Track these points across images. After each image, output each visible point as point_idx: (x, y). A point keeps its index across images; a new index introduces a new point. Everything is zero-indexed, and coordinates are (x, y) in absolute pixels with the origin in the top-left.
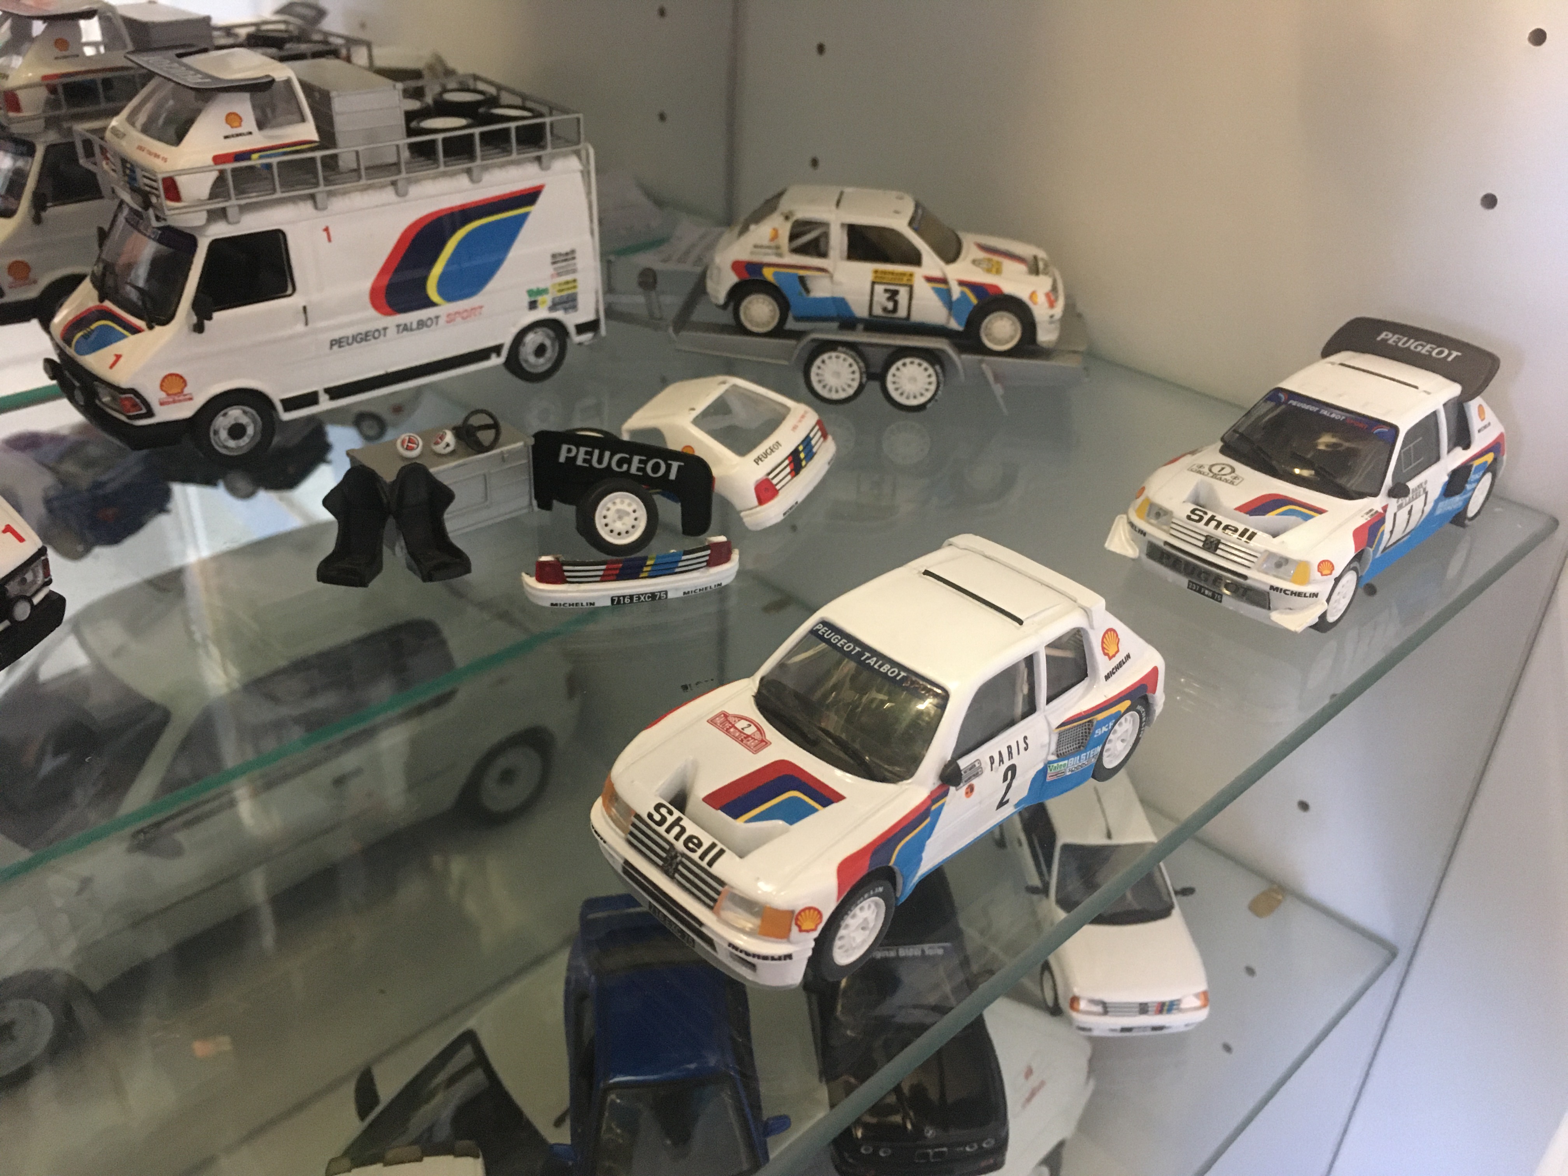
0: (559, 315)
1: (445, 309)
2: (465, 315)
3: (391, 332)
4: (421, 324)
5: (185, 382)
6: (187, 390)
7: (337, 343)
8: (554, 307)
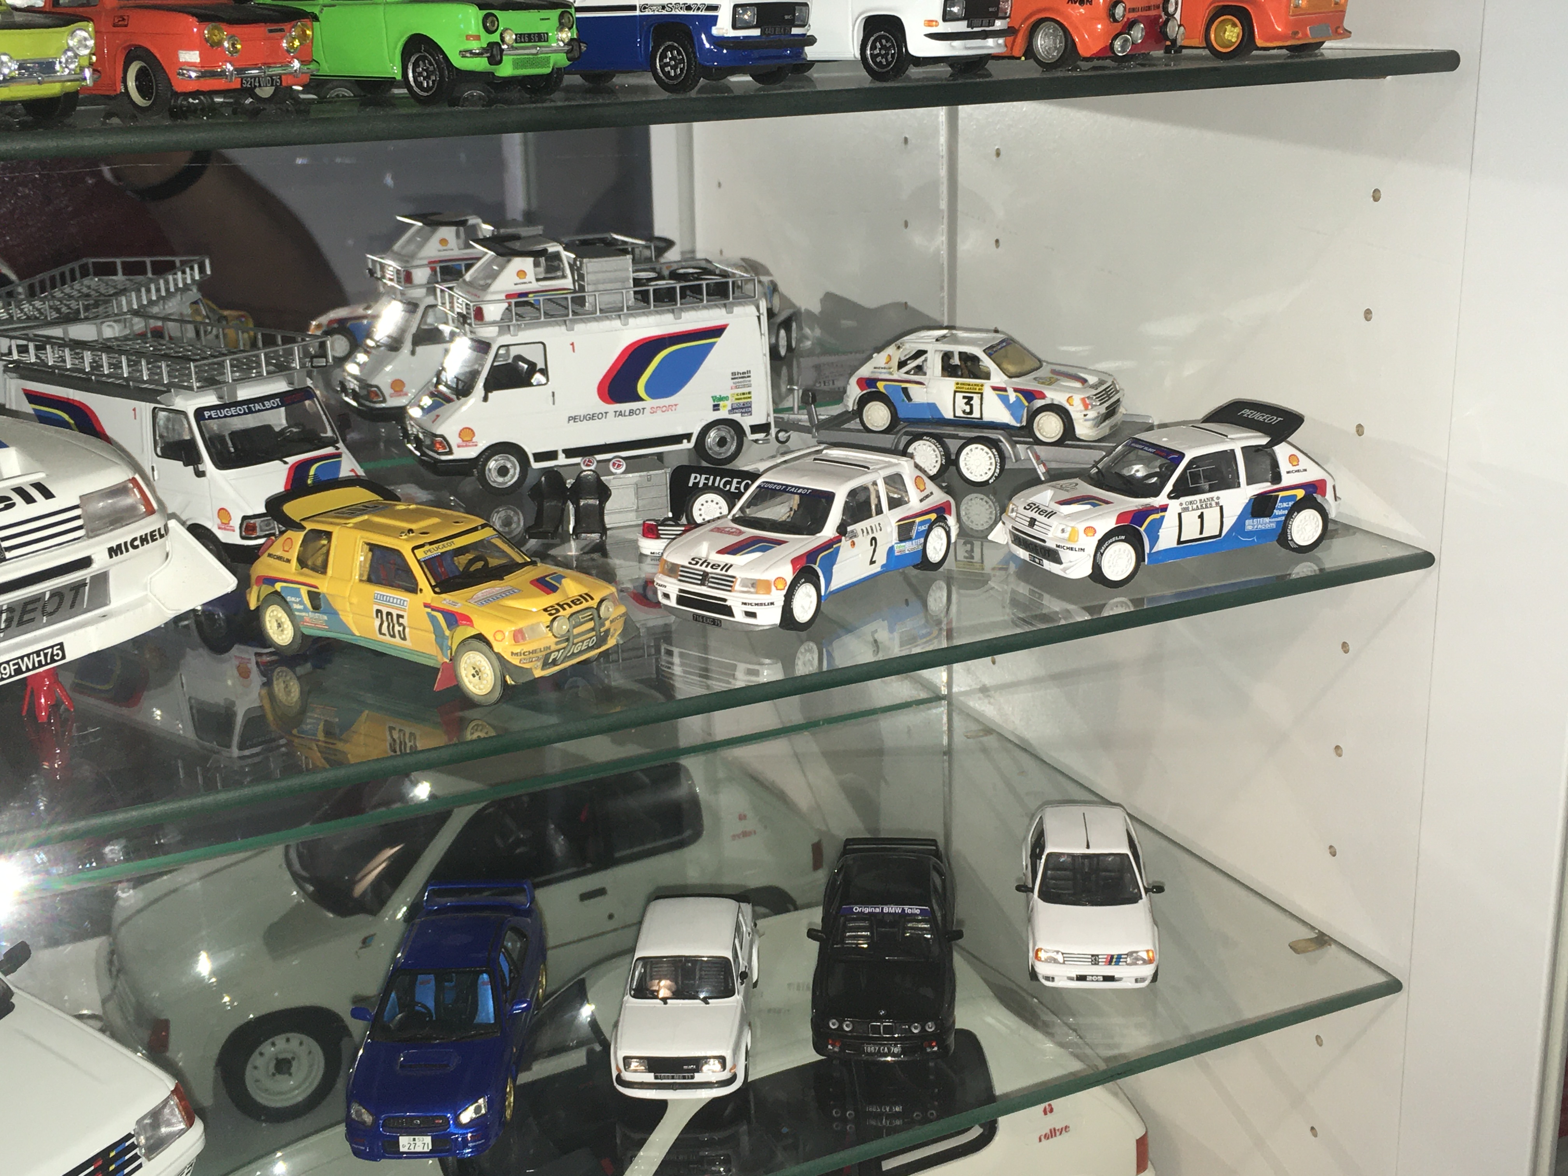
0: (737, 417)
1: (649, 403)
2: (664, 409)
3: (611, 415)
4: (632, 412)
5: (474, 434)
6: (474, 439)
7: (573, 419)
8: (733, 410)
